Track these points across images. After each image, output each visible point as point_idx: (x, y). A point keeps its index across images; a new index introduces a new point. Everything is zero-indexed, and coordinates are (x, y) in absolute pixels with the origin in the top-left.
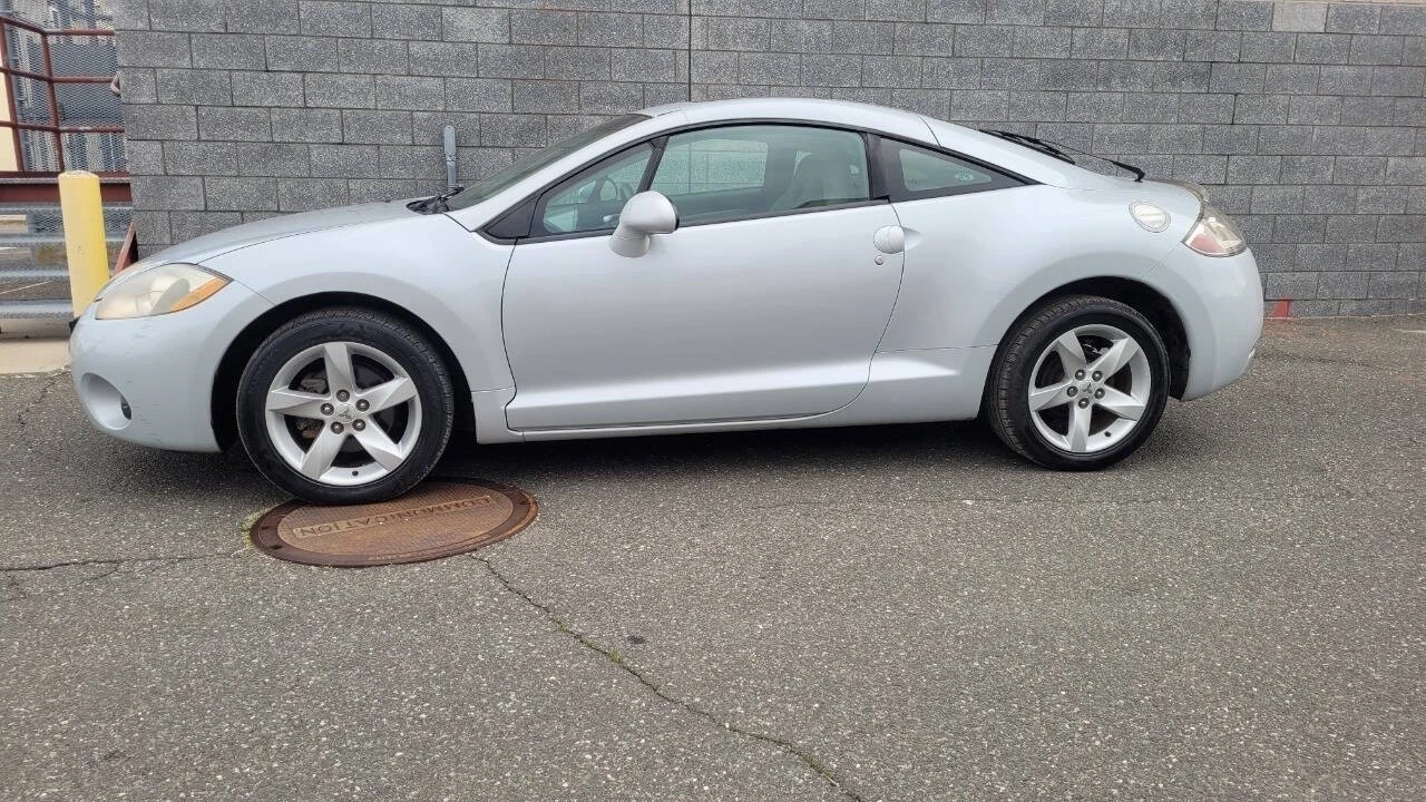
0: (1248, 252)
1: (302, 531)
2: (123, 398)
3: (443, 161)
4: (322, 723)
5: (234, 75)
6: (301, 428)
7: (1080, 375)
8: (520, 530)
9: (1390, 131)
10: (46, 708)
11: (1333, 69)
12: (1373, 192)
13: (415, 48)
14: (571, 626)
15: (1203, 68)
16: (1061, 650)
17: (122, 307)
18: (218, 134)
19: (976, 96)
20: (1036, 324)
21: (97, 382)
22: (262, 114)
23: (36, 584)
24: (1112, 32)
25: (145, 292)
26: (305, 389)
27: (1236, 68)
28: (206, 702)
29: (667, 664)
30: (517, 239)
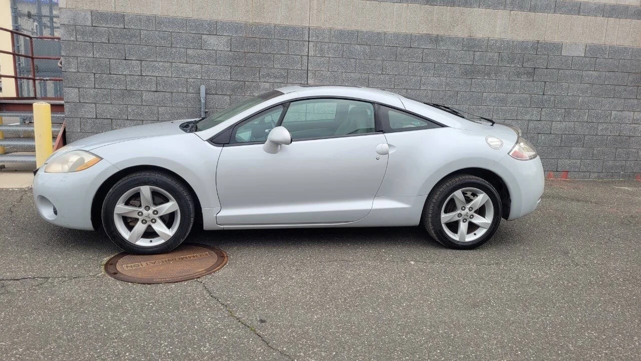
0: (538, 157)
1: (127, 266)
2: (54, 206)
3: (200, 101)
4: (127, 354)
5: (111, 61)
6: (129, 221)
7: (463, 208)
8: (219, 269)
9: (613, 99)
10: (13, 343)
11: (588, 72)
12: (605, 126)
13: (190, 52)
14: (236, 314)
15: (531, 70)
16: (441, 332)
17: (56, 167)
18: (103, 86)
19: (432, 79)
20: (445, 186)
21: (43, 199)
22: (123, 78)
23: (13, 287)
24: (491, 54)
25: (66, 162)
26: (131, 205)
27: (546, 71)
28: (80, 343)
29: (274, 332)
30: (224, 144)
